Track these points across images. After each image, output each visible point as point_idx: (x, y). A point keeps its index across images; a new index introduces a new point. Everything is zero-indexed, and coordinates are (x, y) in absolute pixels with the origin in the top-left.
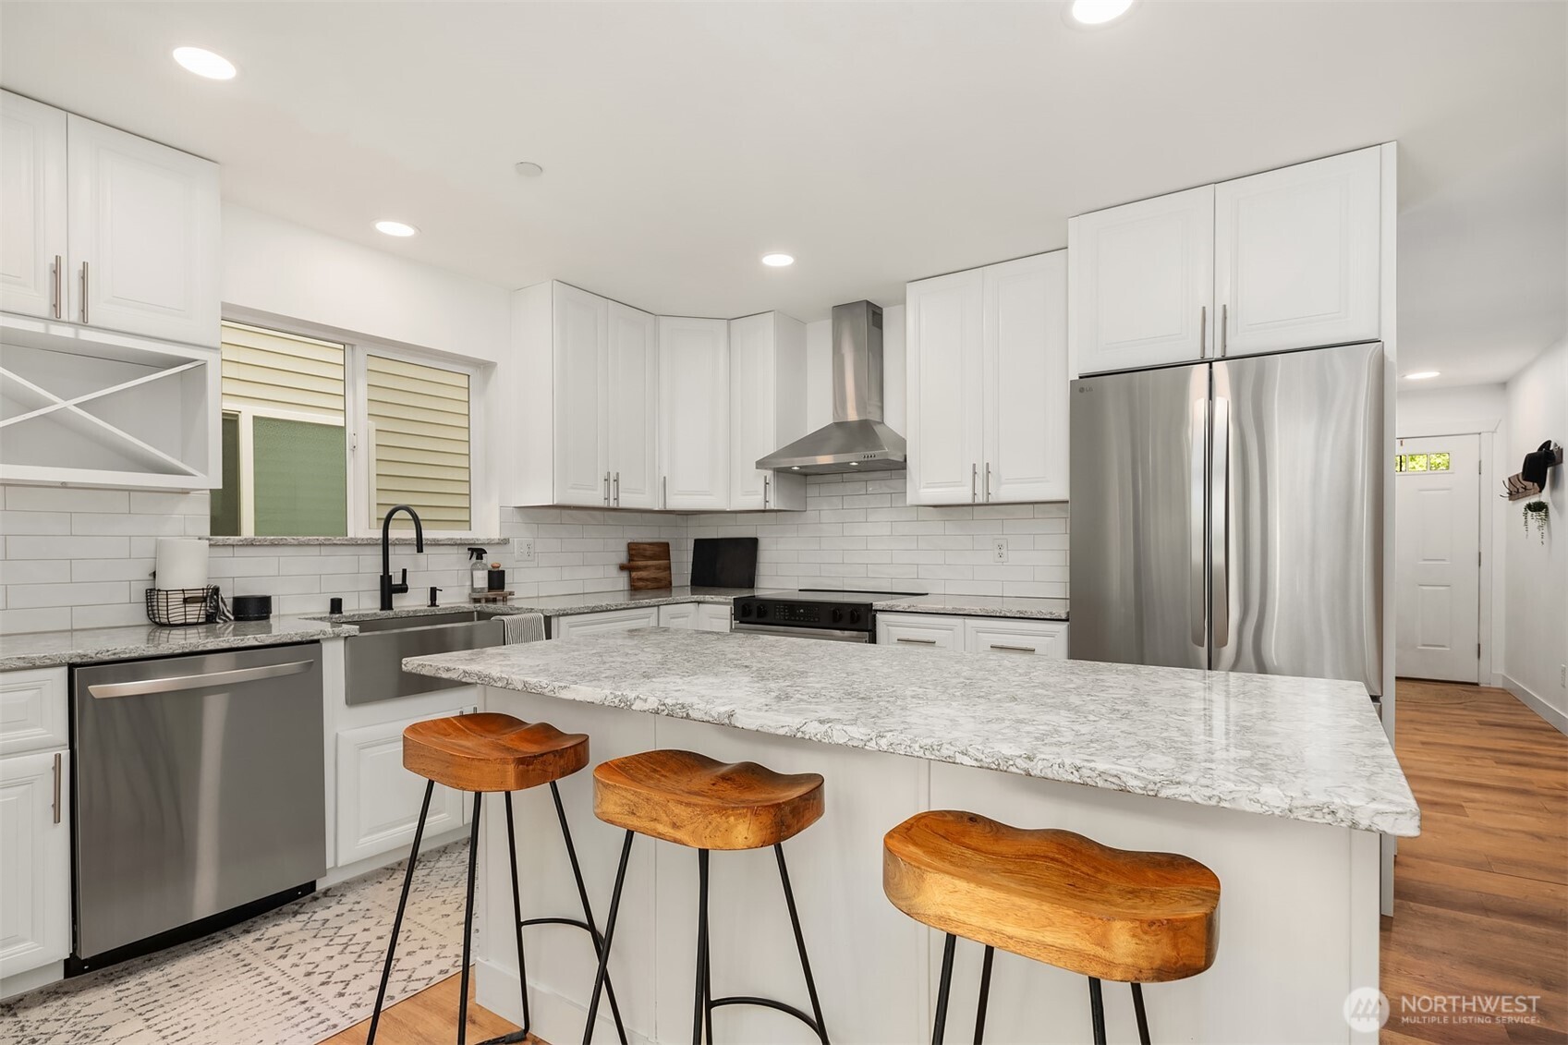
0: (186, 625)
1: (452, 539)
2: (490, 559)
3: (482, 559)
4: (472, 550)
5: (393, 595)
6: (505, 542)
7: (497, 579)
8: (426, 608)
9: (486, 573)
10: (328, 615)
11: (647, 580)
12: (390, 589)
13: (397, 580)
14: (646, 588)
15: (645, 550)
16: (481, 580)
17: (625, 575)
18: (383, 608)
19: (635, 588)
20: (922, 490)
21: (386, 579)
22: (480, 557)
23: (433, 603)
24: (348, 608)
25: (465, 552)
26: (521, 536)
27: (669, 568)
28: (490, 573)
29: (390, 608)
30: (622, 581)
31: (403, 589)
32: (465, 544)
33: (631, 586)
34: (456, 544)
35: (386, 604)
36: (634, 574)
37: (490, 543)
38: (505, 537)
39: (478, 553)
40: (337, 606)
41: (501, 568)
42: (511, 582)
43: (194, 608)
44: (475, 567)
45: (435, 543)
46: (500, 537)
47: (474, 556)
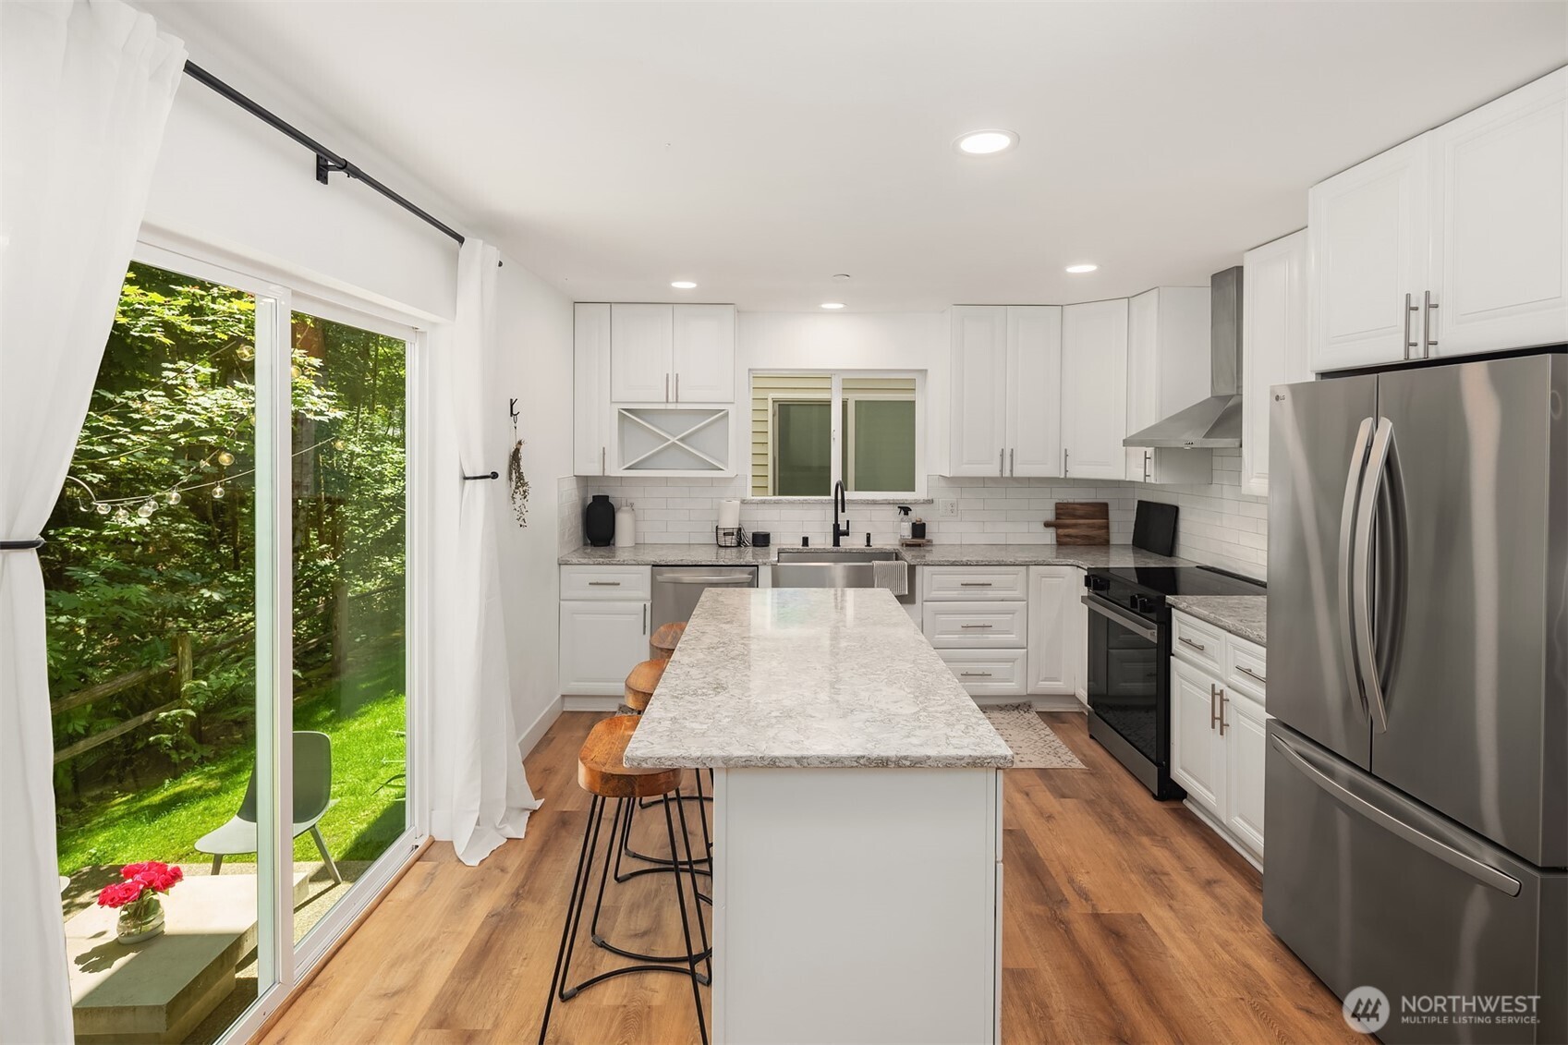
0: (726, 546)
1: (886, 500)
2: (916, 514)
3: (907, 514)
4: (900, 507)
5: (841, 537)
6: (931, 502)
7: (919, 530)
8: (864, 547)
9: (910, 524)
10: (801, 545)
11: (1076, 537)
12: (838, 533)
13: (843, 527)
14: (1075, 544)
15: (1074, 509)
16: (906, 530)
17: (1052, 531)
18: (834, 545)
19: (1061, 543)
20: (1254, 480)
21: (836, 526)
22: (906, 514)
23: (868, 545)
24: (813, 544)
25: (894, 509)
26: (945, 497)
27: (1107, 527)
28: (913, 524)
29: (839, 546)
30: (1049, 536)
31: (846, 533)
32: (896, 502)
33: (1057, 541)
34: (889, 504)
35: (836, 543)
36: (1060, 531)
37: (916, 503)
38: (930, 498)
39: (906, 510)
40: (805, 541)
41: (923, 521)
42: (931, 532)
43: (728, 538)
44: (902, 521)
45: (874, 503)
46: (926, 498)
47: (903, 512)
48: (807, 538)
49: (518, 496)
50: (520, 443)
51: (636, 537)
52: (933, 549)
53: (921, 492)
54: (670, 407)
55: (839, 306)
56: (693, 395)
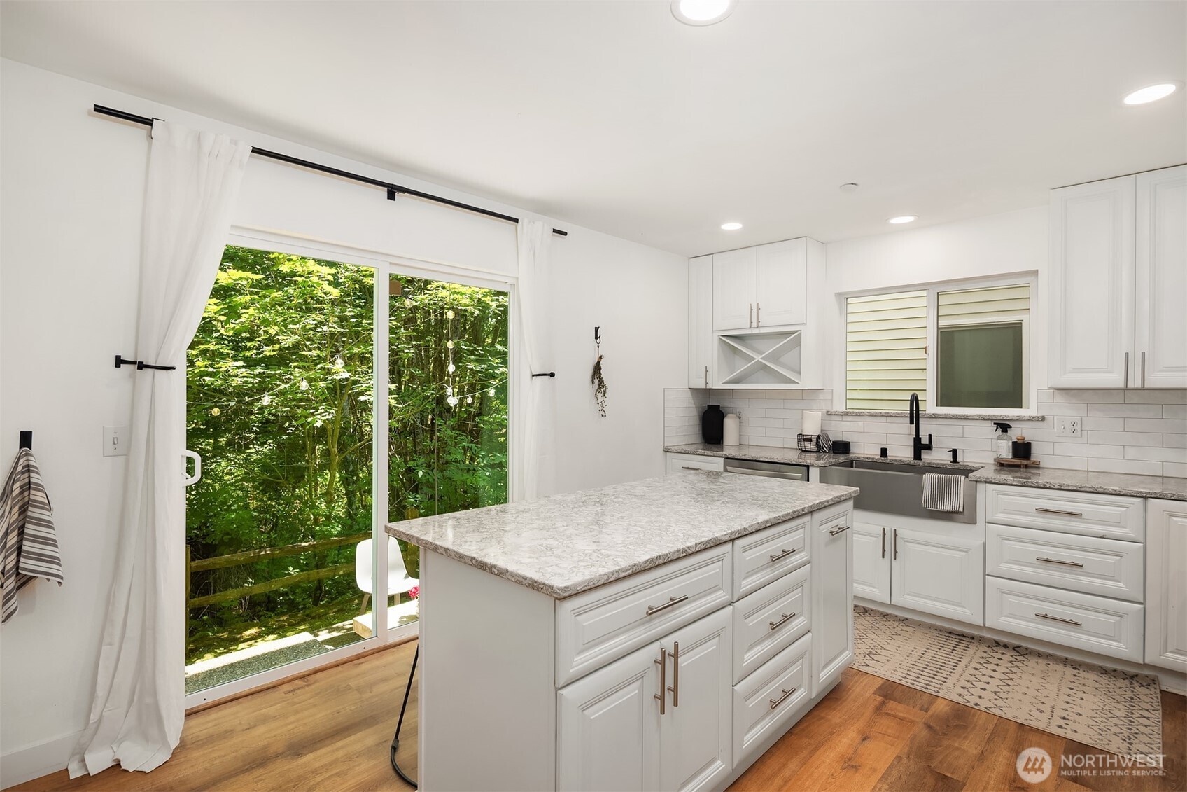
1: (981, 415)
2: (1016, 433)
3: (1006, 431)
4: (998, 425)
5: (922, 451)
6: (1041, 419)
7: (1022, 450)
8: (949, 463)
9: (1010, 443)
10: (879, 457)
12: (920, 447)
13: (925, 441)
16: (1005, 452)
18: (915, 459)
21: (917, 440)
22: (1004, 430)
23: (955, 461)
24: (892, 456)
25: (990, 427)
26: (1063, 413)
28: (1014, 443)
29: (920, 459)
31: (929, 447)
32: (993, 420)
34: (984, 419)
35: (917, 456)
37: (1019, 420)
38: (1040, 414)
39: (1004, 427)
40: (884, 452)
41: (1027, 440)
42: (1039, 452)
43: (807, 444)
44: (999, 438)
45: (965, 418)
46: (1035, 415)
47: (1000, 429)
48: (886, 449)
49: (600, 395)
50: (601, 357)
51: (740, 439)
52: (1040, 471)
53: (1030, 408)
54: (756, 331)
55: (908, 219)
56: (772, 320)
